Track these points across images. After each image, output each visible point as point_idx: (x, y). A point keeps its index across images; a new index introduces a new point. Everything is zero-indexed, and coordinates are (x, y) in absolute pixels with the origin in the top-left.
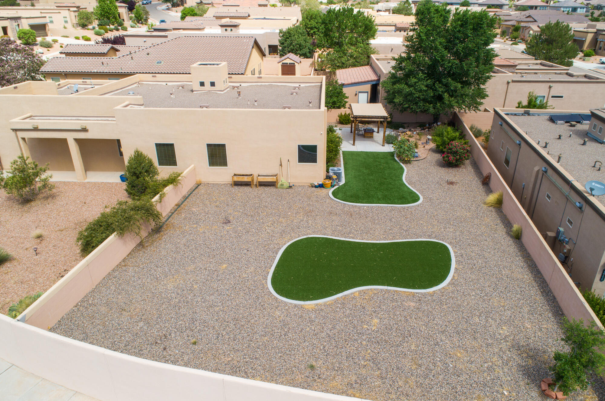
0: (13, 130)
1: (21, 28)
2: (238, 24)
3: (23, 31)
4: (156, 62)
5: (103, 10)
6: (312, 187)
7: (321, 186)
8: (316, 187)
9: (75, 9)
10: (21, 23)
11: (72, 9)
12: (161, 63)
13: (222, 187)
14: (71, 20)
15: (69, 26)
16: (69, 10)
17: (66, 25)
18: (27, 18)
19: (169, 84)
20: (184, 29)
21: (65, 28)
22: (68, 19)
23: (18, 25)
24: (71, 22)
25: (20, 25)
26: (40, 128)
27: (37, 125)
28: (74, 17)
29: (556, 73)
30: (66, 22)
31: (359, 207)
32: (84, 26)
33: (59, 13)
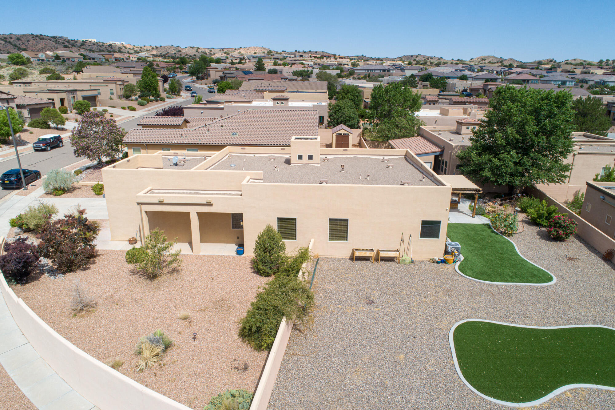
0: (138, 204)
1: (76, 100)
2: (288, 98)
3: (80, 103)
4: (232, 134)
5: (146, 83)
6: (434, 262)
7: (444, 261)
8: (437, 262)
9: (120, 83)
10: (77, 95)
11: (118, 83)
12: (236, 134)
13: (342, 261)
14: (117, 92)
15: (115, 97)
16: (116, 83)
17: (112, 96)
18: (81, 91)
19: (256, 155)
20: (235, 102)
21: (111, 99)
22: (114, 92)
23: (74, 97)
24: (117, 94)
25: (76, 98)
26: (165, 202)
27: (163, 199)
28: (119, 90)
29: (610, 145)
30: (112, 94)
31: (497, 286)
32: (127, 97)
33: (107, 86)
